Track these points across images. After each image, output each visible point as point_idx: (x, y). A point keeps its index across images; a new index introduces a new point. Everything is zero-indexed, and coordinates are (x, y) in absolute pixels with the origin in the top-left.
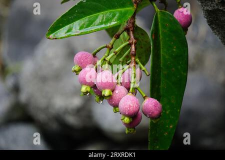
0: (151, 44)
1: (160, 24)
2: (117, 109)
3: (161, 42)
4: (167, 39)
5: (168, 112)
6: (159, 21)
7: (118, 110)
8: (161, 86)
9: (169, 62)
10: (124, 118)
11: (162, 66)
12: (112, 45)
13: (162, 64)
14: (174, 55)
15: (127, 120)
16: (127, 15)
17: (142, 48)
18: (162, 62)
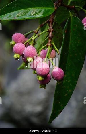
0: (64, 36)
1: (71, 24)
2: (35, 71)
3: (71, 36)
4: (75, 35)
5: (69, 81)
6: (71, 22)
7: (36, 73)
8: (67, 64)
9: (74, 50)
10: (39, 77)
11: (69, 51)
12: (38, 31)
13: (69, 50)
14: (78, 45)
15: (40, 78)
16: (49, 12)
17: (57, 37)
18: (69, 48)
